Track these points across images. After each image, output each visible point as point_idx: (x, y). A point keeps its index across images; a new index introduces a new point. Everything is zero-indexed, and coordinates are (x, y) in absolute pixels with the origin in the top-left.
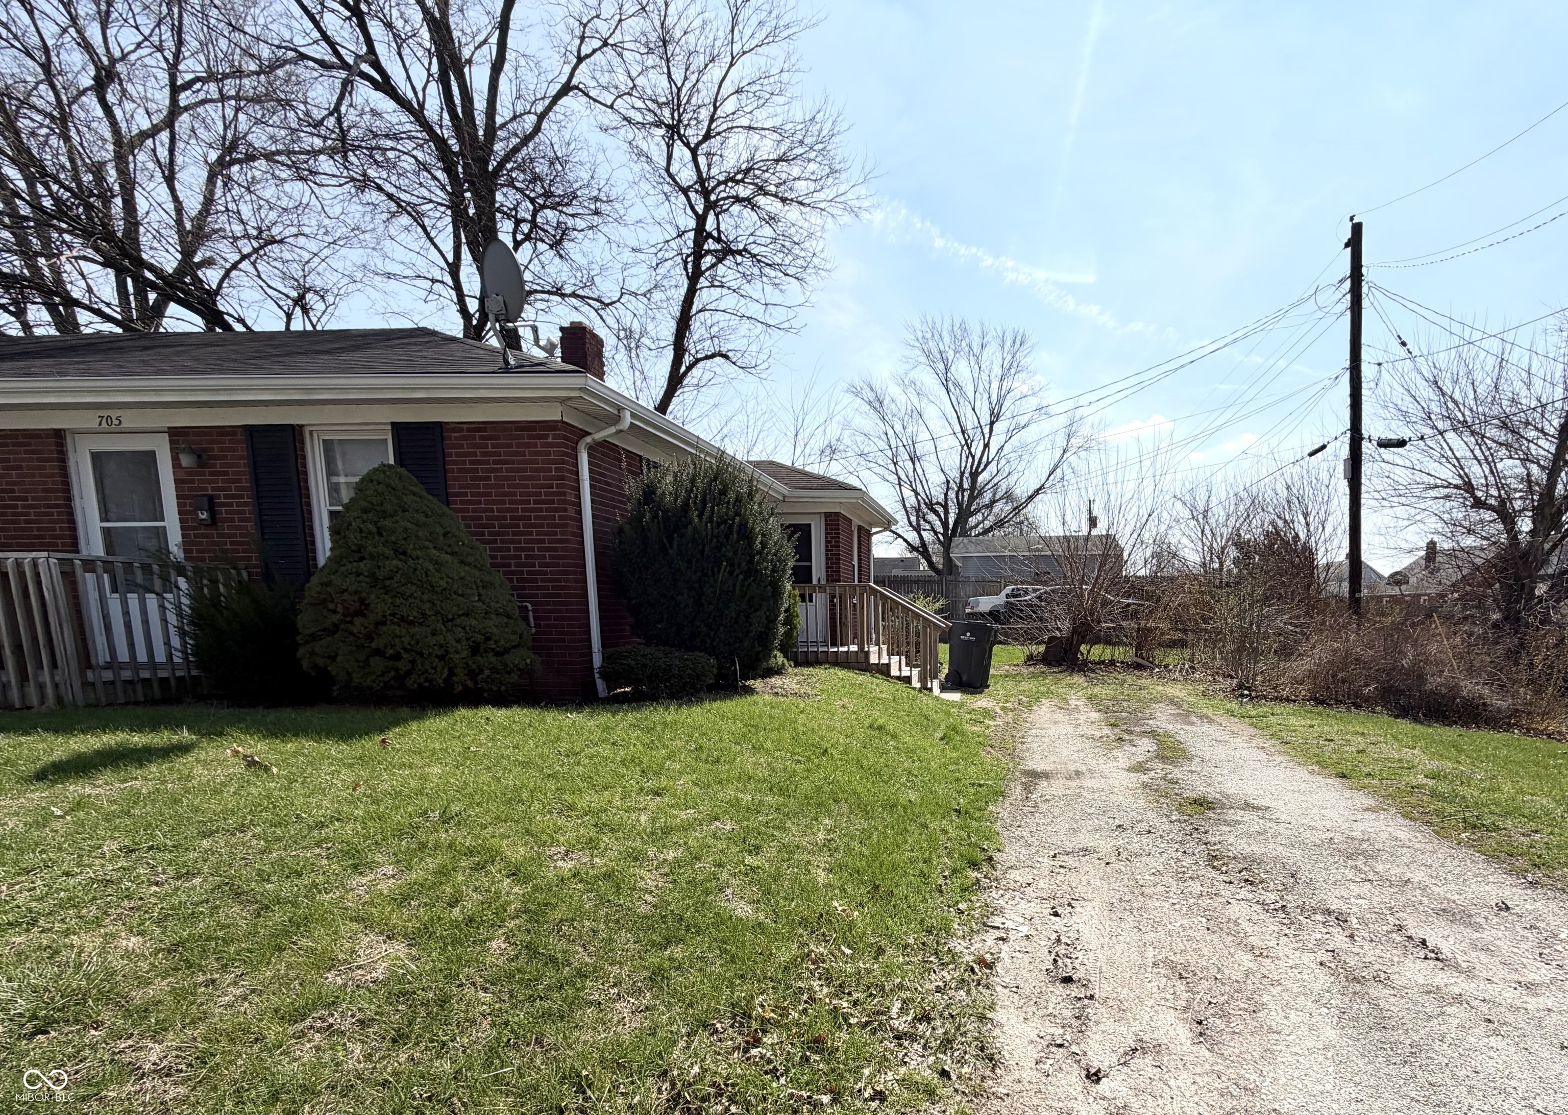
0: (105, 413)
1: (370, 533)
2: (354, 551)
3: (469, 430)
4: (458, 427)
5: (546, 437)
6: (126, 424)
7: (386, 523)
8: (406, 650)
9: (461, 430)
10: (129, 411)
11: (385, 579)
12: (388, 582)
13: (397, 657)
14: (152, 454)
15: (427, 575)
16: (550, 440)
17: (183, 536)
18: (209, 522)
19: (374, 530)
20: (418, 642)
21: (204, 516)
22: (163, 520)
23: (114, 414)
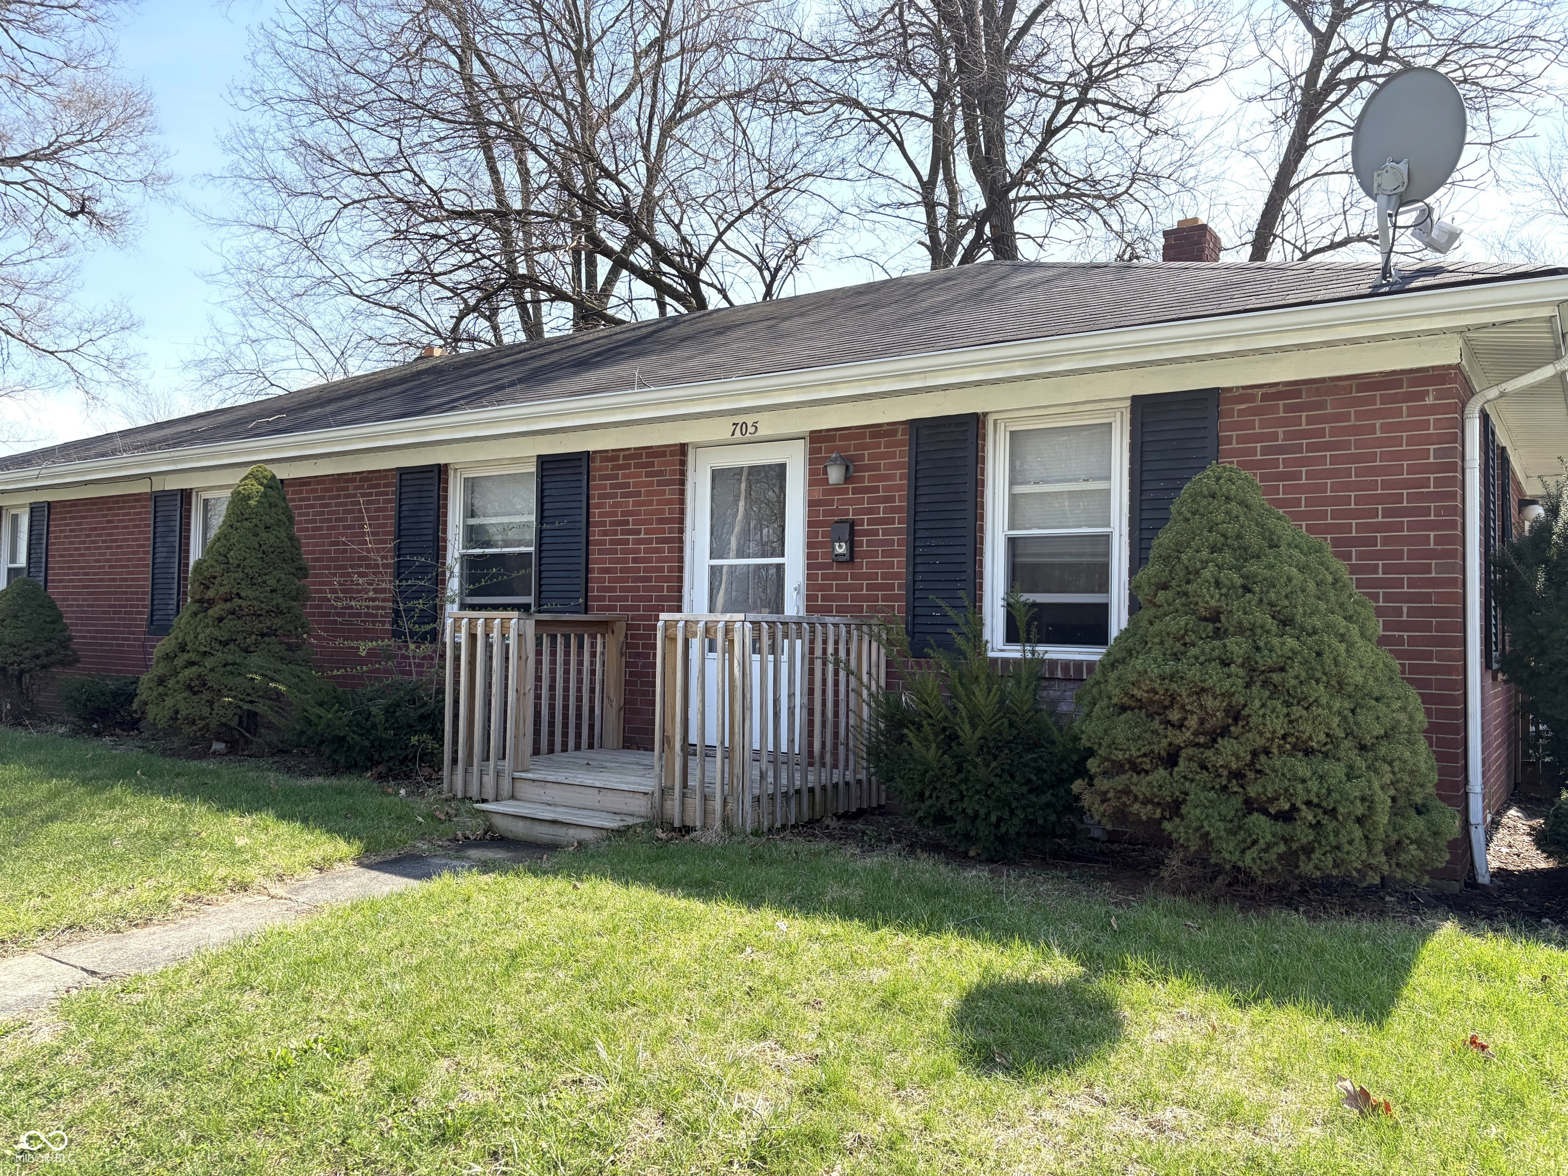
0: (739, 419)
1: (1233, 587)
2: (1205, 619)
3: (1265, 397)
4: (1246, 393)
5: (1422, 396)
6: (763, 432)
7: (1253, 567)
8: (1308, 803)
9: (1252, 398)
10: (767, 414)
11: (1272, 670)
12: (1276, 677)
13: (1287, 817)
14: (782, 467)
15: (1337, 664)
16: (1429, 401)
17: (809, 577)
18: (847, 557)
19: (1239, 581)
20: (1329, 791)
21: (841, 549)
22: (783, 555)
23: (749, 419)
